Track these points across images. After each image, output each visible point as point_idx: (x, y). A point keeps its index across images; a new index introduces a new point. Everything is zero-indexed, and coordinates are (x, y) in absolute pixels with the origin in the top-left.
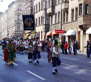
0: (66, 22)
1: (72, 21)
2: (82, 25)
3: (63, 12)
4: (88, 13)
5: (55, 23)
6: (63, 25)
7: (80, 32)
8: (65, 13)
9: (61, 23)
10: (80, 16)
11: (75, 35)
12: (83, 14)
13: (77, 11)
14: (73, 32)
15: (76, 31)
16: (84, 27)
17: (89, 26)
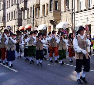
0: (38, 17)
1: (43, 16)
2: (53, 20)
3: (34, 7)
4: (57, 9)
5: (28, 18)
6: (35, 20)
7: (50, 26)
8: (37, 8)
9: (33, 18)
10: (51, 12)
11: (46, 30)
12: (53, 10)
13: (48, 7)
14: (44, 26)
15: (47, 25)
16: (54, 22)
17: (59, 22)
